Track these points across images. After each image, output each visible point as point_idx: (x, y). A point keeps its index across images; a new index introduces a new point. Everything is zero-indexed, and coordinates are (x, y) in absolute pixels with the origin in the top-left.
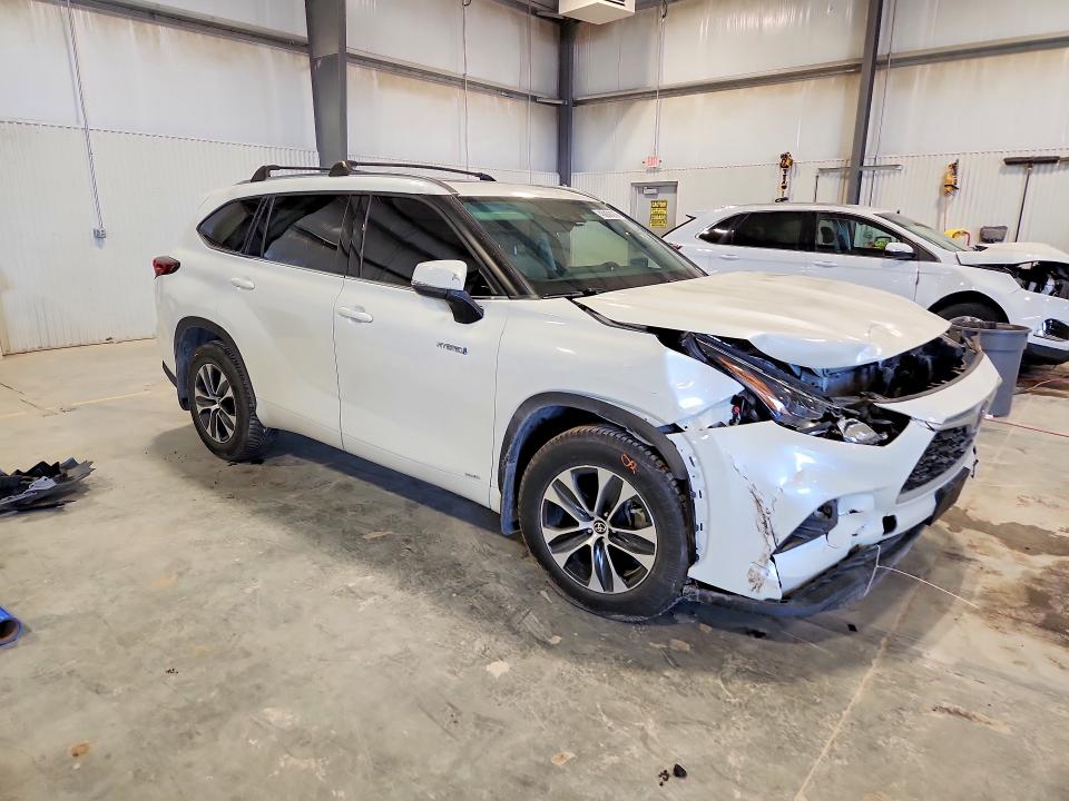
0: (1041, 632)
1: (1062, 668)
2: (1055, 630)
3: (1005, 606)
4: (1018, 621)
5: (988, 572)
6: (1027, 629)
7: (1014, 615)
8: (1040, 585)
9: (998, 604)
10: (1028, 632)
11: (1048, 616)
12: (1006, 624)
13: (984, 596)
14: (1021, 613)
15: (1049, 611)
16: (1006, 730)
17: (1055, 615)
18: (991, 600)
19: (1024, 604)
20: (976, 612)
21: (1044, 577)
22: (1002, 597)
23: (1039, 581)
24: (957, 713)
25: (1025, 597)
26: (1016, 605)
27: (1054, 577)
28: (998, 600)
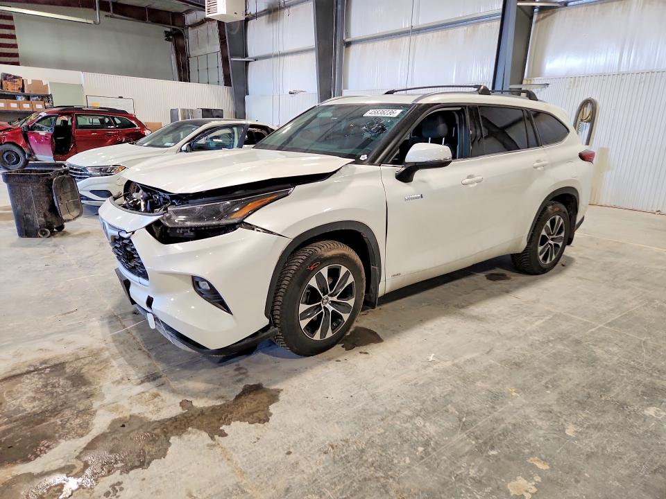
0: (62, 360)
1: (41, 349)
2: (56, 365)
3: (91, 363)
4: (78, 359)
5: (122, 379)
6: (69, 357)
7: (82, 361)
8: (85, 393)
9: (96, 361)
10: (68, 355)
11: (65, 373)
12: (82, 354)
13: (106, 361)
14: (80, 364)
15: (66, 376)
16: (49, 318)
17: (60, 375)
18: (101, 362)
19: (83, 371)
20: (101, 350)
21: (87, 402)
22: (97, 367)
23: (89, 395)
24: (69, 313)
25: (87, 376)
26: (86, 367)
27: (82, 407)
28: (98, 364)
